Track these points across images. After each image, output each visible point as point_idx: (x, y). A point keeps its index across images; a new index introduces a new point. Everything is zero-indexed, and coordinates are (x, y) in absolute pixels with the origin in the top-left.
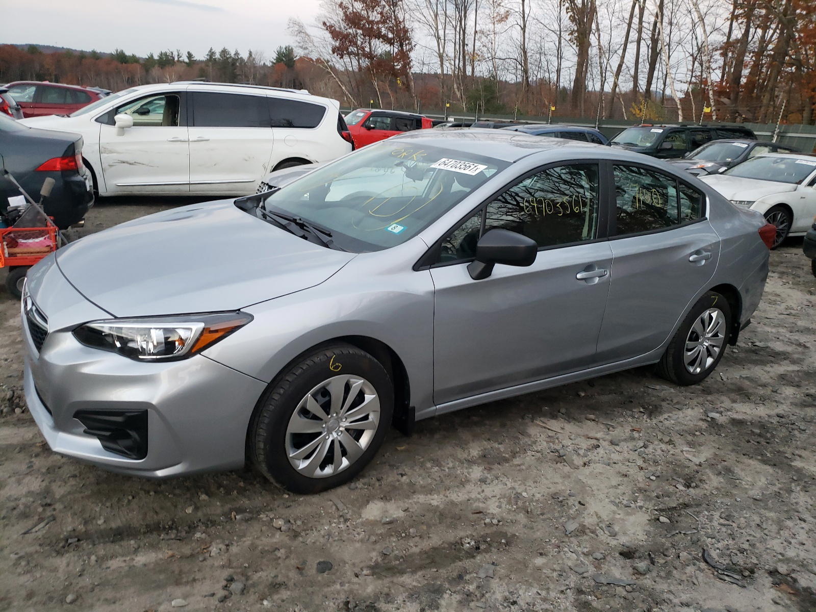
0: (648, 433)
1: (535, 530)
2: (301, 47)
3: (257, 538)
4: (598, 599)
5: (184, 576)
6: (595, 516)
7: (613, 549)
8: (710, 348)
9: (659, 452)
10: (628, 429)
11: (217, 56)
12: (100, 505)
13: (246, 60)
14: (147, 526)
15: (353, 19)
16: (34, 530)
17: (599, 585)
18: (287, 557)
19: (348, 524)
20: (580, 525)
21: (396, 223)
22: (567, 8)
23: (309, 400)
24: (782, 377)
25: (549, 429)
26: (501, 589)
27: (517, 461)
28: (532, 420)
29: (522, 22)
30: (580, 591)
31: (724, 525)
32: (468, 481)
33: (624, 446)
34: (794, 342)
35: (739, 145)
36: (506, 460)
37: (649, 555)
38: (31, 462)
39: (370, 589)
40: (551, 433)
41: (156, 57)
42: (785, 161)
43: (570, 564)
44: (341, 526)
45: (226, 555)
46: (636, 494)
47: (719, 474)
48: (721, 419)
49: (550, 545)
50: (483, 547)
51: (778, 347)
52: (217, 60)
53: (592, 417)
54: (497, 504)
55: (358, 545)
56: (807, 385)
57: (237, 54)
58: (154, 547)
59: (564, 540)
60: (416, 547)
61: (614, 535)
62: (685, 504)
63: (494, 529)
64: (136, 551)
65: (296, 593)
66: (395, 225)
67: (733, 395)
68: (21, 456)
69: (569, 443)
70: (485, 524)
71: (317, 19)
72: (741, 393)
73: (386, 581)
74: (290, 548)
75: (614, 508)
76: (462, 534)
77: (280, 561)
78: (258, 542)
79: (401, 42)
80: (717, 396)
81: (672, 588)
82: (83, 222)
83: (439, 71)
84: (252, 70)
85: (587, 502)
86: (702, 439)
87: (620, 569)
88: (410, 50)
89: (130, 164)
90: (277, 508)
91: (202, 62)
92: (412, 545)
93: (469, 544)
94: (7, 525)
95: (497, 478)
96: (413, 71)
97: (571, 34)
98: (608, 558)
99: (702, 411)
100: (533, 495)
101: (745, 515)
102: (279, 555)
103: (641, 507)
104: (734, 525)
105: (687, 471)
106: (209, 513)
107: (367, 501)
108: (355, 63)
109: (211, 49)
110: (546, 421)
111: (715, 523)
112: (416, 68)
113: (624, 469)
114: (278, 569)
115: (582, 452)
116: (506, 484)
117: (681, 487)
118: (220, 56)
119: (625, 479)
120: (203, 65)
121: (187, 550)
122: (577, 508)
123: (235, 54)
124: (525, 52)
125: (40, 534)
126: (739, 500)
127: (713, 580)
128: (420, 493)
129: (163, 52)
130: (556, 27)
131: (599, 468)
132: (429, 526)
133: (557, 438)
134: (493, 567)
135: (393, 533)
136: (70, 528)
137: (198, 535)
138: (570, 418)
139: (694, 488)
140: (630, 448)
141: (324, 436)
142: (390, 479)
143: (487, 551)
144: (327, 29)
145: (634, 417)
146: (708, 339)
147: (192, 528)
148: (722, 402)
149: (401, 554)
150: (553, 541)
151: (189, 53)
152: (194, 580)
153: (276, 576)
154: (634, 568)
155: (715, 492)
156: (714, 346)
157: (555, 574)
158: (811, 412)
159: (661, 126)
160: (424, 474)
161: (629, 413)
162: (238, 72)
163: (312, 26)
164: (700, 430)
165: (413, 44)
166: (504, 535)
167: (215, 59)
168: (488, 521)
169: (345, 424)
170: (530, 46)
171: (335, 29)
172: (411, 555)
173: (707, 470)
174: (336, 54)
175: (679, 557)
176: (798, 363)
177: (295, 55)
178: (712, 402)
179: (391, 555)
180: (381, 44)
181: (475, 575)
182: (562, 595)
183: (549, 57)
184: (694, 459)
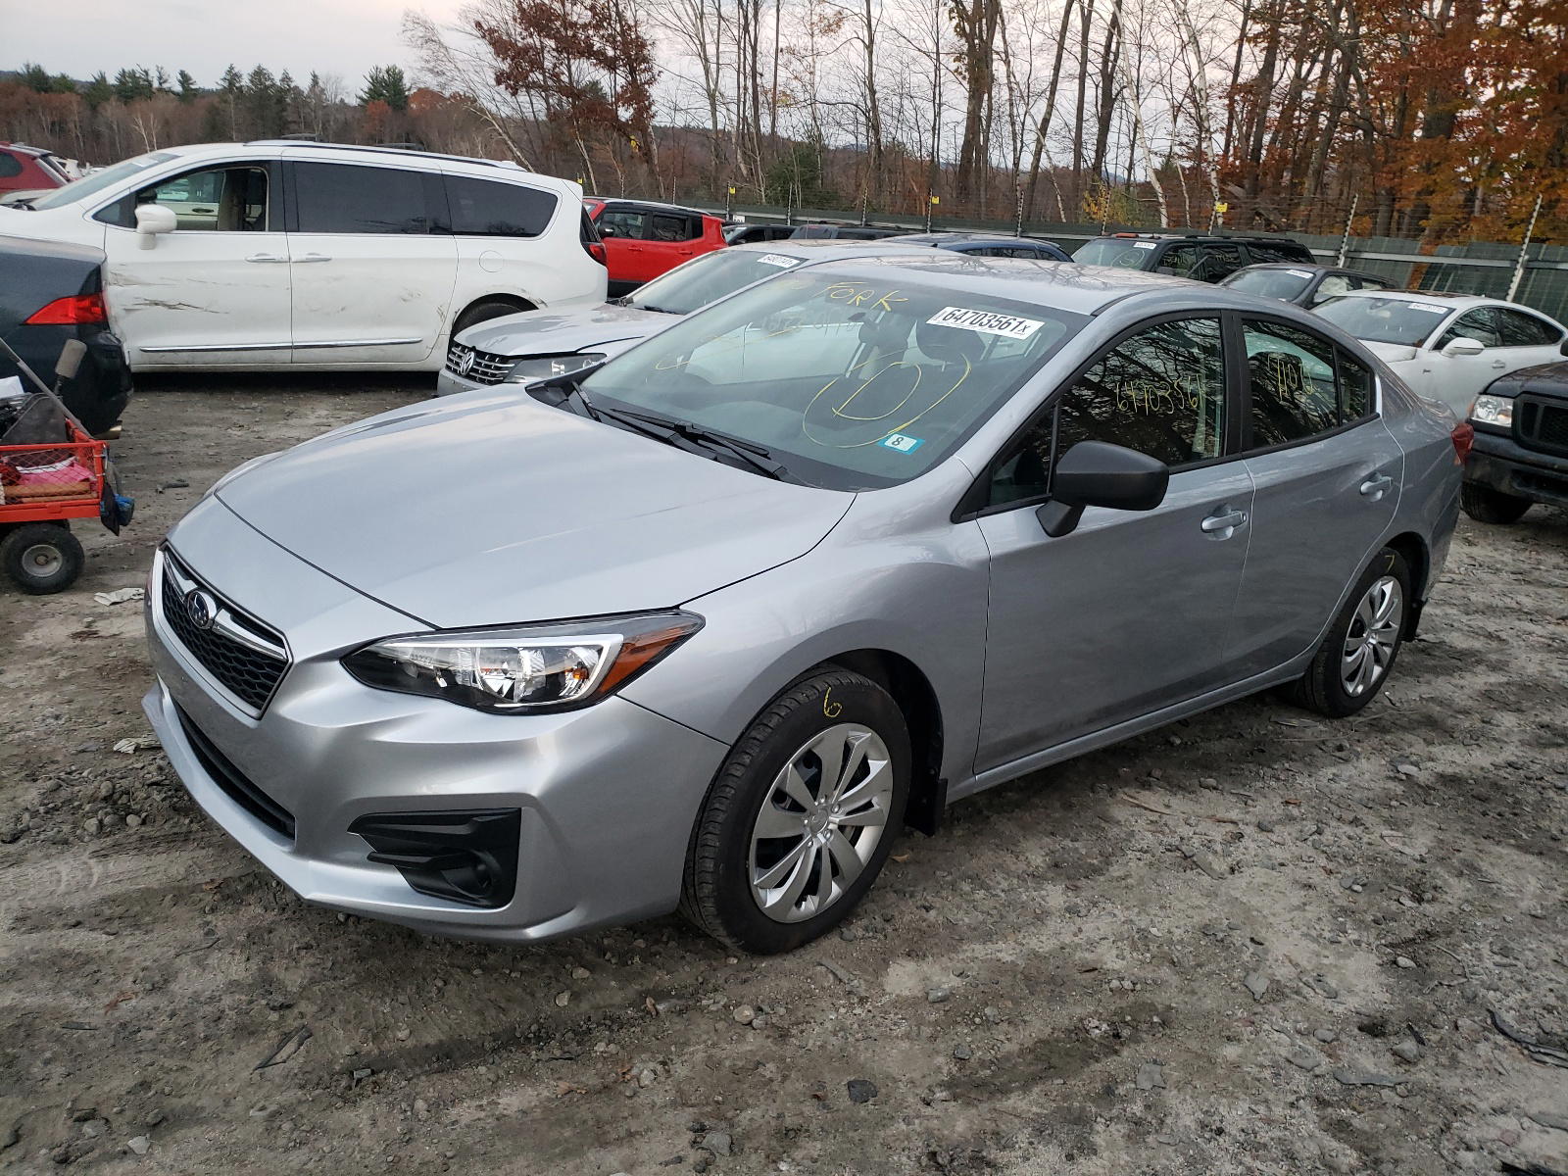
0: (1313, 807)
1: (1201, 995)
2: (431, 71)
3: (714, 1045)
4: (1359, 1113)
5: (607, 1128)
6: (1287, 963)
7: (1346, 1020)
8: (1379, 647)
9: (1345, 841)
10: (1277, 802)
11: (245, 81)
12: (388, 1000)
13: (306, 92)
14: (495, 1037)
15: (537, 19)
16: (278, 1058)
17: (1348, 1087)
18: (785, 1078)
19: (868, 1006)
20: (1272, 981)
21: (899, 433)
22: (951, 11)
23: (790, 776)
24: (1487, 695)
25: (1146, 809)
26: (1188, 1107)
27: (1116, 871)
28: (1112, 793)
29: (866, 33)
30: (1321, 1103)
31: (1504, 966)
32: (1047, 913)
33: (1283, 832)
34: (1480, 632)
35: (1298, 274)
36: (1097, 871)
37: (1410, 1027)
38: (208, 923)
39: (961, 1126)
40: (1155, 817)
41: (112, 80)
42: (1391, 304)
43: (1284, 1052)
44: (858, 1011)
45: (669, 1081)
46: (1340, 919)
47: (1461, 874)
48: (1423, 776)
49: (1236, 1021)
50: (1126, 1032)
51: (1459, 641)
52: (245, 90)
53: (1212, 781)
54: (1115, 952)
55: (905, 1045)
56: (1533, 708)
57: (286, 79)
58: (525, 1075)
59: (1256, 1010)
60: (1010, 1042)
61: (1333, 995)
62: (1427, 932)
63: (1131, 998)
64: (495, 1086)
65: (832, 1145)
66: (897, 436)
67: (1423, 731)
68: (181, 911)
69: (1186, 831)
70: (1111, 990)
71: (464, 15)
72: (1434, 725)
73: (985, 1107)
74: (783, 1059)
75: (1314, 946)
76: (1079, 1011)
77: (775, 1086)
78: (717, 1052)
79: (631, 67)
80: (1400, 734)
81: (1468, 1084)
82: (118, 428)
83: (709, 125)
84: (320, 113)
85: (1265, 939)
86: (1405, 814)
87: (1371, 1056)
88: (650, 82)
89: (170, 307)
90: (726, 986)
91: (210, 93)
92: (1002, 1037)
93: (1098, 1029)
94: (218, 1052)
95: (1095, 904)
96: (656, 122)
97: (958, 59)
98: (1344, 1038)
99: (1384, 762)
100: (1170, 932)
101: (1530, 946)
102: (768, 1075)
103: (1358, 943)
104: (1520, 964)
105: (1405, 873)
106: (602, 1003)
107: (884, 960)
108: (540, 105)
109: (232, 68)
110: (1136, 795)
111: (1489, 964)
112: (662, 118)
113: (1301, 875)
114: (778, 1100)
115: (1218, 848)
116: (1115, 915)
117: (1408, 903)
118: (252, 82)
119: (1311, 892)
120: (216, 100)
121: (590, 1078)
122: (1251, 950)
123: (283, 80)
124: (873, 92)
125: (294, 1065)
126: (1509, 919)
127: (1526, 1064)
128: (970, 940)
129: (126, 70)
130: (931, 46)
131: (1261, 875)
132: (1016, 1002)
133: (1166, 825)
134: (1158, 1068)
135: (959, 1019)
136: (347, 1050)
137: (600, 1047)
138: (1175, 787)
139: (1428, 902)
140: (1294, 835)
141: (807, 843)
142: (907, 918)
143: (1135, 1039)
144: (484, 37)
145: (1278, 779)
146: (1376, 632)
147: (583, 1035)
148: (1411, 745)
149: (988, 1057)
150: (1239, 1015)
151: (183, 74)
152: (631, 1135)
153: (780, 1116)
154: (1395, 1053)
155: (1467, 908)
156: (1383, 644)
157: (1267, 1074)
158: (1559, 756)
159: (1152, 238)
160: (964, 906)
161: (1269, 772)
162: (290, 116)
163: (452, 29)
164: (1396, 798)
165: (655, 71)
166: (1152, 1008)
167: (240, 89)
168: (1115, 983)
169: (836, 818)
170: (881, 79)
171: (500, 37)
172: (1007, 1058)
173: (1438, 869)
174: (503, 86)
175: (1457, 1028)
176: (1501, 669)
177: (408, 85)
178: (1394, 745)
179: (972, 1060)
180: (592, 69)
181: (1133, 1086)
182: (1294, 1110)
183: (918, 102)
184: (1407, 850)
